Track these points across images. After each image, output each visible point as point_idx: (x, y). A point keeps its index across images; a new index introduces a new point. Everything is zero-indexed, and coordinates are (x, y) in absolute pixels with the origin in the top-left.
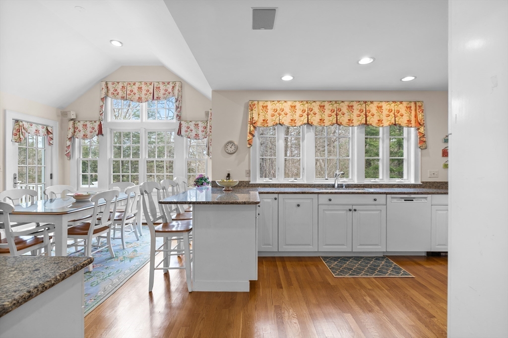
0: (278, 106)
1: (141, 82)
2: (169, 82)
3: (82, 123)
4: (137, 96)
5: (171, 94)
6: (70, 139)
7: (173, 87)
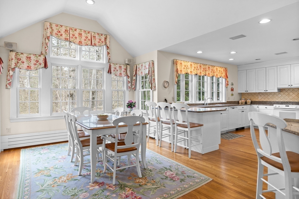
1: (81, 30)
2: (102, 34)
3: (25, 55)
4: (78, 40)
5: (104, 43)
6: (13, 69)
7: (106, 38)
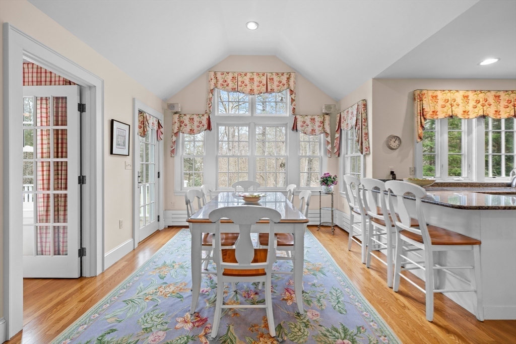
0: (449, 96)
1: (252, 73)
2: (283, 73)
3: (188, 116)
4: (249, 88)
5: (286, 86)
6: (176, 134)
7: (288, 79)
